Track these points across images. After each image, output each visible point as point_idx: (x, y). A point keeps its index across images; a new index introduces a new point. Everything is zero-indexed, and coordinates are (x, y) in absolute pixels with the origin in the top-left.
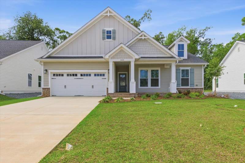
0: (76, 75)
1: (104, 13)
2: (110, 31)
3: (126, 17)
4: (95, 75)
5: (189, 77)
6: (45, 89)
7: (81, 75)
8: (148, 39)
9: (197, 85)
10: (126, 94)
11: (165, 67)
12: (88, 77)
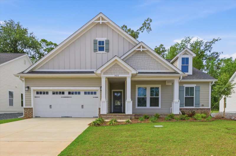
0: (63, 93)
2: (103, 42)
3: (123, 27)
4: (85, 93)
5: (194, 96)
6: (27, 109)
7: (69, 93)
8: (148, 51)
9: (203, 105)
11: (167, 84)
12: (77, 95)
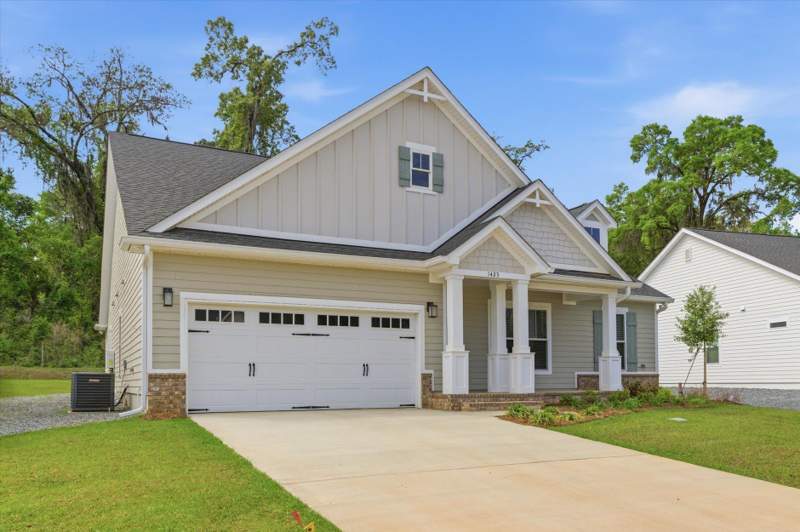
0: (300, 319)
1: (411, 88)
5: (625, 341)
7: (322, 320)
8: (551, 208)
9: (643, 366)
11: (565, 303)
12: (349, 330)
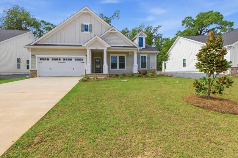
0: (60, 59)
1: (82, 11)
2: (88, 25)
3: (100, 15)
4: (76, 60)
5: (147, 62)
7: (64, 60)
8: (117, 32)
9: (152, 68)
10: (100, 75)
11: (130, 54)
12: (70, 61)
